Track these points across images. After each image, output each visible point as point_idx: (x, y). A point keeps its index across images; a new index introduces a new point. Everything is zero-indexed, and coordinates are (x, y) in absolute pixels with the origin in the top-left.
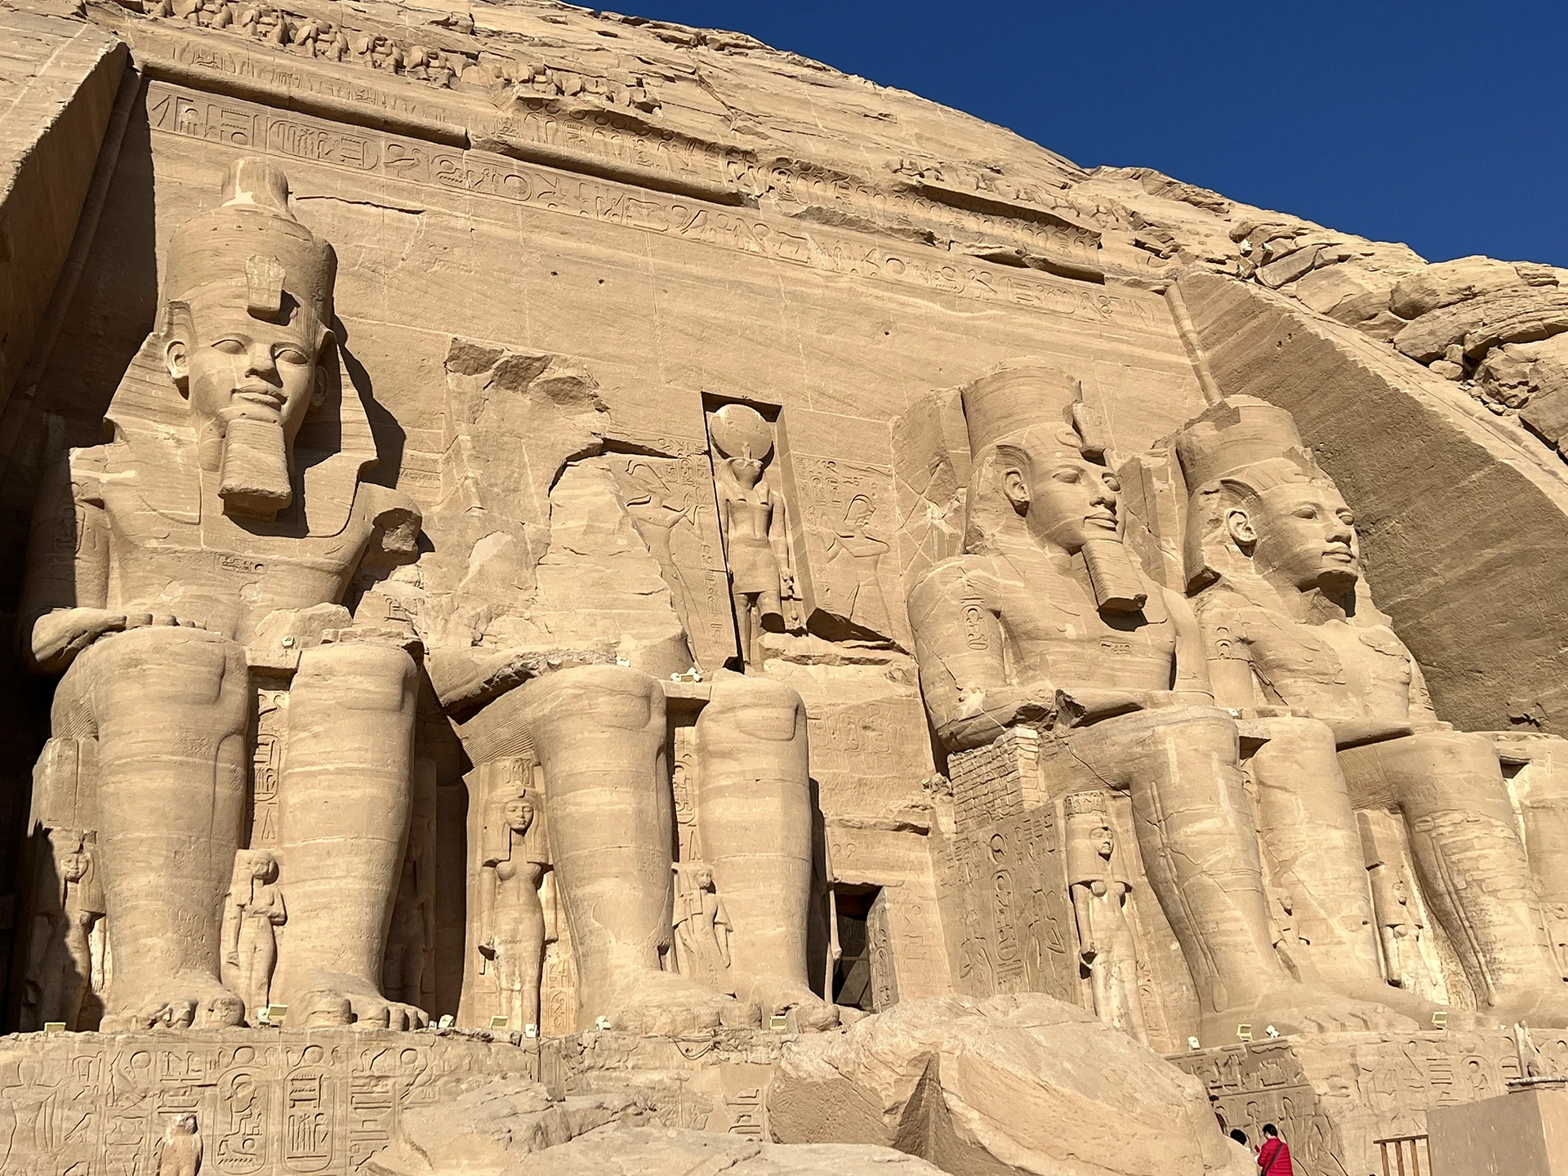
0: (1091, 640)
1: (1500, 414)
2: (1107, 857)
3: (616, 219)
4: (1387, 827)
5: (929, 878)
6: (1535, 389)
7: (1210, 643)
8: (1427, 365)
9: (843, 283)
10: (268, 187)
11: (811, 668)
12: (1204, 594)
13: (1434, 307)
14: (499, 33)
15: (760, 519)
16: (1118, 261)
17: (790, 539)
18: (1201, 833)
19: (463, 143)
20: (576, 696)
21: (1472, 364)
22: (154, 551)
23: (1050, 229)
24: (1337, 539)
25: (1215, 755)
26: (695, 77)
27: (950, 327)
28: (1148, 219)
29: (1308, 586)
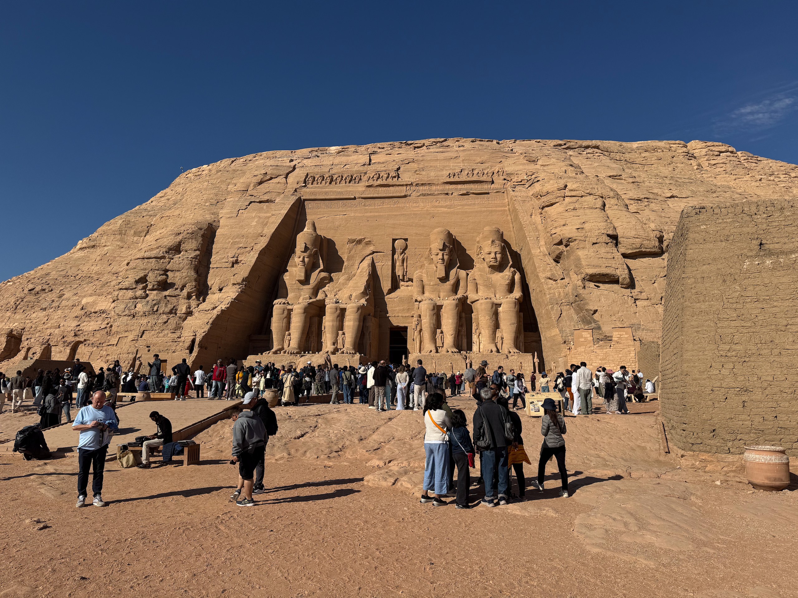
0: (436, 285)
1: (542, 224)
2: (418, 324)
3: (381, 207)
7: (468, 280)
9: (425, 209)
10: (310, 225)
13: (543, 196)
14: (374, 163)
15: (401, 261)
16: (496, 186)
17: (407, 264)
19: (355, 198)
22: (289, 289)
23: (479, 183)
24: (493, 258)
26: (413, 161)
27: (448, 213)
28: (508, 172)
29: (489, 267)
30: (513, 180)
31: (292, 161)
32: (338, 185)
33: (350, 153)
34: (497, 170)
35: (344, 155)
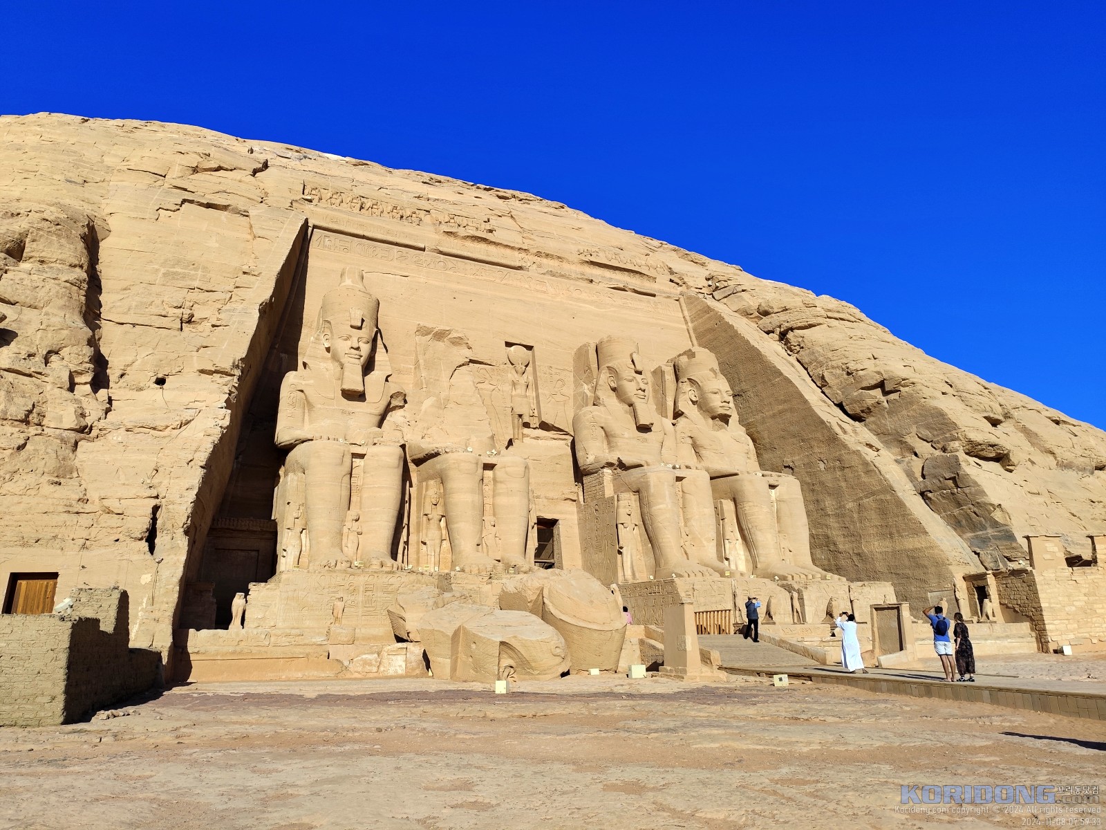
0: (633, 438)
1: (790, 355)
2: (629, 515)
4: (728, 506)
5: (575, 517)
6: (802, 348)
7: (678, 437)
8: (768, 334)
9: (559, 299)
10: (357, 277)
11: (540, 441)
12: (678, 419)
13: (772, 313)
14: (438, 200)
15: (524, 387)
16: (662, 288)
17: (534, 394)
18: (660, 509)
19: (423, 250)
20: (454, 463)
21: (783, 336)
22: (320, 408)
23: (637, 276)
24: (725, 402)
25: (666, 483)
26: (509, 215)
27: (597, 315)
28: (675, 271)
29: (714, 418)
30: (690, 284)
31: (251, 152)
33: (378, 172)
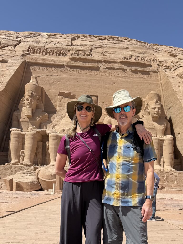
3: (81, 73)
9: (110, 77)
14: (75, 45)
19: (63, 65)
26: (100, 47)
27: (124, 82)
28: (160, 61)
29: (153, 118)
30: (164, 66)
31: (17, 38)
32: (51, 56)
33: (58, 37)
34: (153, 59)
35: (54, 38)
